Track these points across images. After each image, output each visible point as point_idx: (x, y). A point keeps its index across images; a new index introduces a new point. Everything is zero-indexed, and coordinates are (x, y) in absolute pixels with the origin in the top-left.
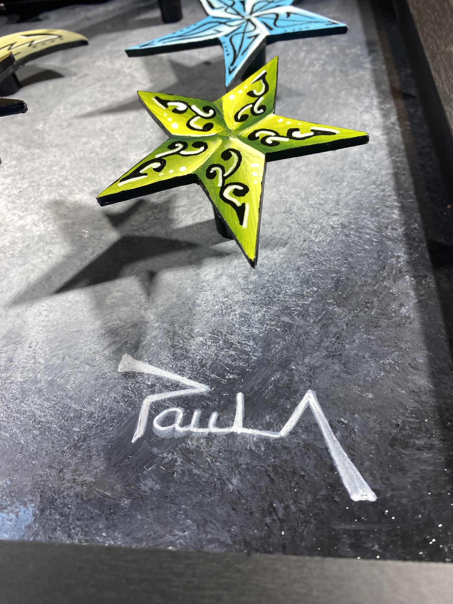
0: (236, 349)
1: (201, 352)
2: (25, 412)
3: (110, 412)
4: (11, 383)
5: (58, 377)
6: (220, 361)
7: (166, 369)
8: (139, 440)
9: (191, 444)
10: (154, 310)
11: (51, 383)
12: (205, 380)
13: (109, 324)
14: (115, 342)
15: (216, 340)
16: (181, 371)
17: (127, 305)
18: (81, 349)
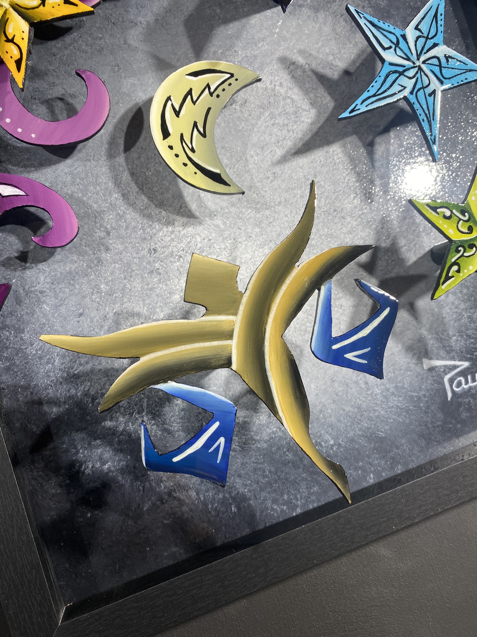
0: (473, 338)
1: (458, 345)
2: (393, 407)
3: (432, 390)
4: (376, 395)
5: (398, 383)
6: (468, 347)
7: (446, 360)
8: (452, 398)
9: (473, 391)
10: (424, 328)
11: (396, 387)
12: (466, 360)
13: (406, 344)
14: (415, 354)
15: (462, 336)
16: (453, 359)
17: (409, 329)
18: (400, 363)
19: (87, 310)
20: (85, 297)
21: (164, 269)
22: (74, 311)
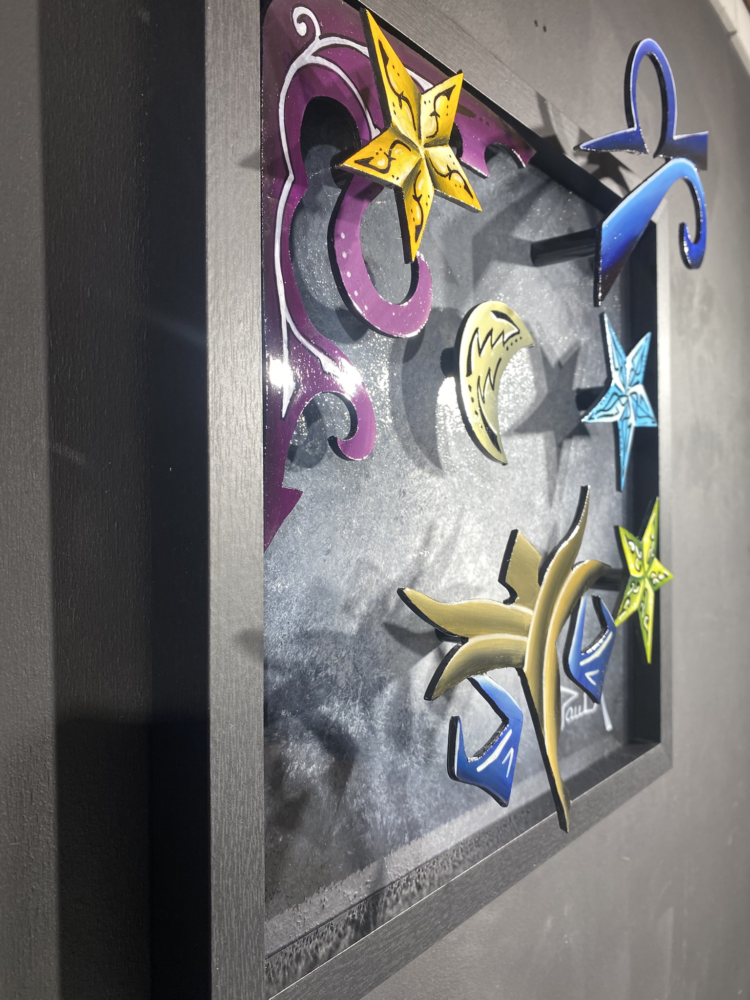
9: (575, 724)
19: (334, 548)
20: (336, 529)
21: (407, 518)
22: (324, 545)
